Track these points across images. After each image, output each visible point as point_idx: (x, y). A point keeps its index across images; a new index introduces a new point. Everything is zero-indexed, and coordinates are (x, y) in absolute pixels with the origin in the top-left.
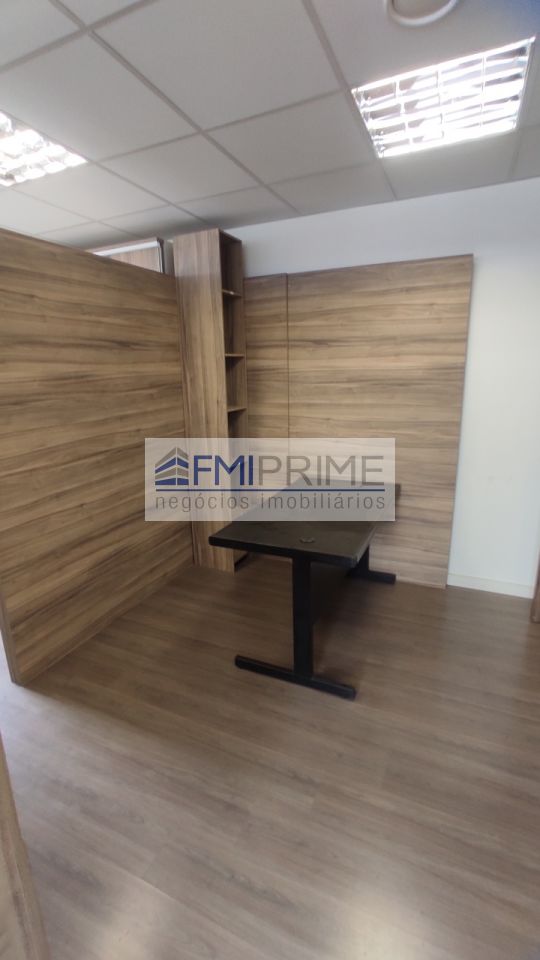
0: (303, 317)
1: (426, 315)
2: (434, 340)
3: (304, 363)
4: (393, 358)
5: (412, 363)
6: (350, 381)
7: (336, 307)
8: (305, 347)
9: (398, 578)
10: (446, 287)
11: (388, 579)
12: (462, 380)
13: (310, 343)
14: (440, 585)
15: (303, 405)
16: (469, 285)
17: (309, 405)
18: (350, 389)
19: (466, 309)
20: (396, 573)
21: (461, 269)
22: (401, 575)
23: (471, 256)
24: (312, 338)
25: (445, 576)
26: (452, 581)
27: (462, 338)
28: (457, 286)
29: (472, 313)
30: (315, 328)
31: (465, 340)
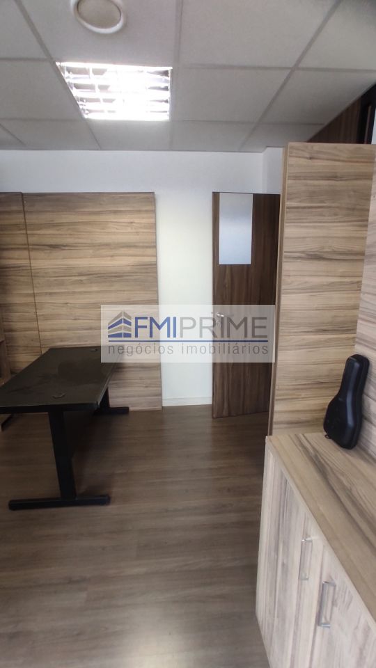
0: (40, 227)
1: (129, 230)
2: (135, 247)
3: (44, 262)
4: (109, 258)
5: (123, 261)
6: (81, 275)
7: (64, 221)
8: (43, 250)
9: (131, 409)
10: (139, 211)
11: (124, 411)
12: (156, 272)
13: (47, 248)
14: (159, 408)
15: (46, 293)
16: (154, 211)
17: (51, 294)
18: (81, 281)
19: (153, 226)
20: (129, 406)
21: (148, 201)
22: (133, 406)
23: (153, 193)
24: (49, 243)
25: (161, 401)
26: (165, 404)
27: (153, 246)
28: (147, 211)
29: (157, 229)
30: (49, 235)
31: (155, 247)
